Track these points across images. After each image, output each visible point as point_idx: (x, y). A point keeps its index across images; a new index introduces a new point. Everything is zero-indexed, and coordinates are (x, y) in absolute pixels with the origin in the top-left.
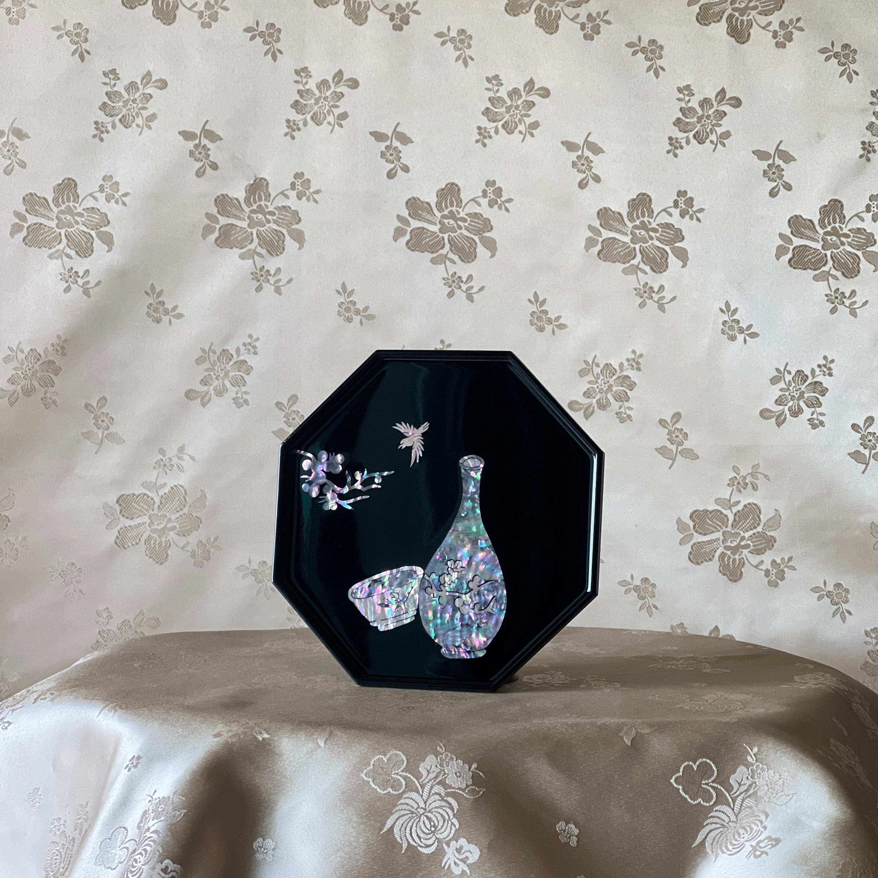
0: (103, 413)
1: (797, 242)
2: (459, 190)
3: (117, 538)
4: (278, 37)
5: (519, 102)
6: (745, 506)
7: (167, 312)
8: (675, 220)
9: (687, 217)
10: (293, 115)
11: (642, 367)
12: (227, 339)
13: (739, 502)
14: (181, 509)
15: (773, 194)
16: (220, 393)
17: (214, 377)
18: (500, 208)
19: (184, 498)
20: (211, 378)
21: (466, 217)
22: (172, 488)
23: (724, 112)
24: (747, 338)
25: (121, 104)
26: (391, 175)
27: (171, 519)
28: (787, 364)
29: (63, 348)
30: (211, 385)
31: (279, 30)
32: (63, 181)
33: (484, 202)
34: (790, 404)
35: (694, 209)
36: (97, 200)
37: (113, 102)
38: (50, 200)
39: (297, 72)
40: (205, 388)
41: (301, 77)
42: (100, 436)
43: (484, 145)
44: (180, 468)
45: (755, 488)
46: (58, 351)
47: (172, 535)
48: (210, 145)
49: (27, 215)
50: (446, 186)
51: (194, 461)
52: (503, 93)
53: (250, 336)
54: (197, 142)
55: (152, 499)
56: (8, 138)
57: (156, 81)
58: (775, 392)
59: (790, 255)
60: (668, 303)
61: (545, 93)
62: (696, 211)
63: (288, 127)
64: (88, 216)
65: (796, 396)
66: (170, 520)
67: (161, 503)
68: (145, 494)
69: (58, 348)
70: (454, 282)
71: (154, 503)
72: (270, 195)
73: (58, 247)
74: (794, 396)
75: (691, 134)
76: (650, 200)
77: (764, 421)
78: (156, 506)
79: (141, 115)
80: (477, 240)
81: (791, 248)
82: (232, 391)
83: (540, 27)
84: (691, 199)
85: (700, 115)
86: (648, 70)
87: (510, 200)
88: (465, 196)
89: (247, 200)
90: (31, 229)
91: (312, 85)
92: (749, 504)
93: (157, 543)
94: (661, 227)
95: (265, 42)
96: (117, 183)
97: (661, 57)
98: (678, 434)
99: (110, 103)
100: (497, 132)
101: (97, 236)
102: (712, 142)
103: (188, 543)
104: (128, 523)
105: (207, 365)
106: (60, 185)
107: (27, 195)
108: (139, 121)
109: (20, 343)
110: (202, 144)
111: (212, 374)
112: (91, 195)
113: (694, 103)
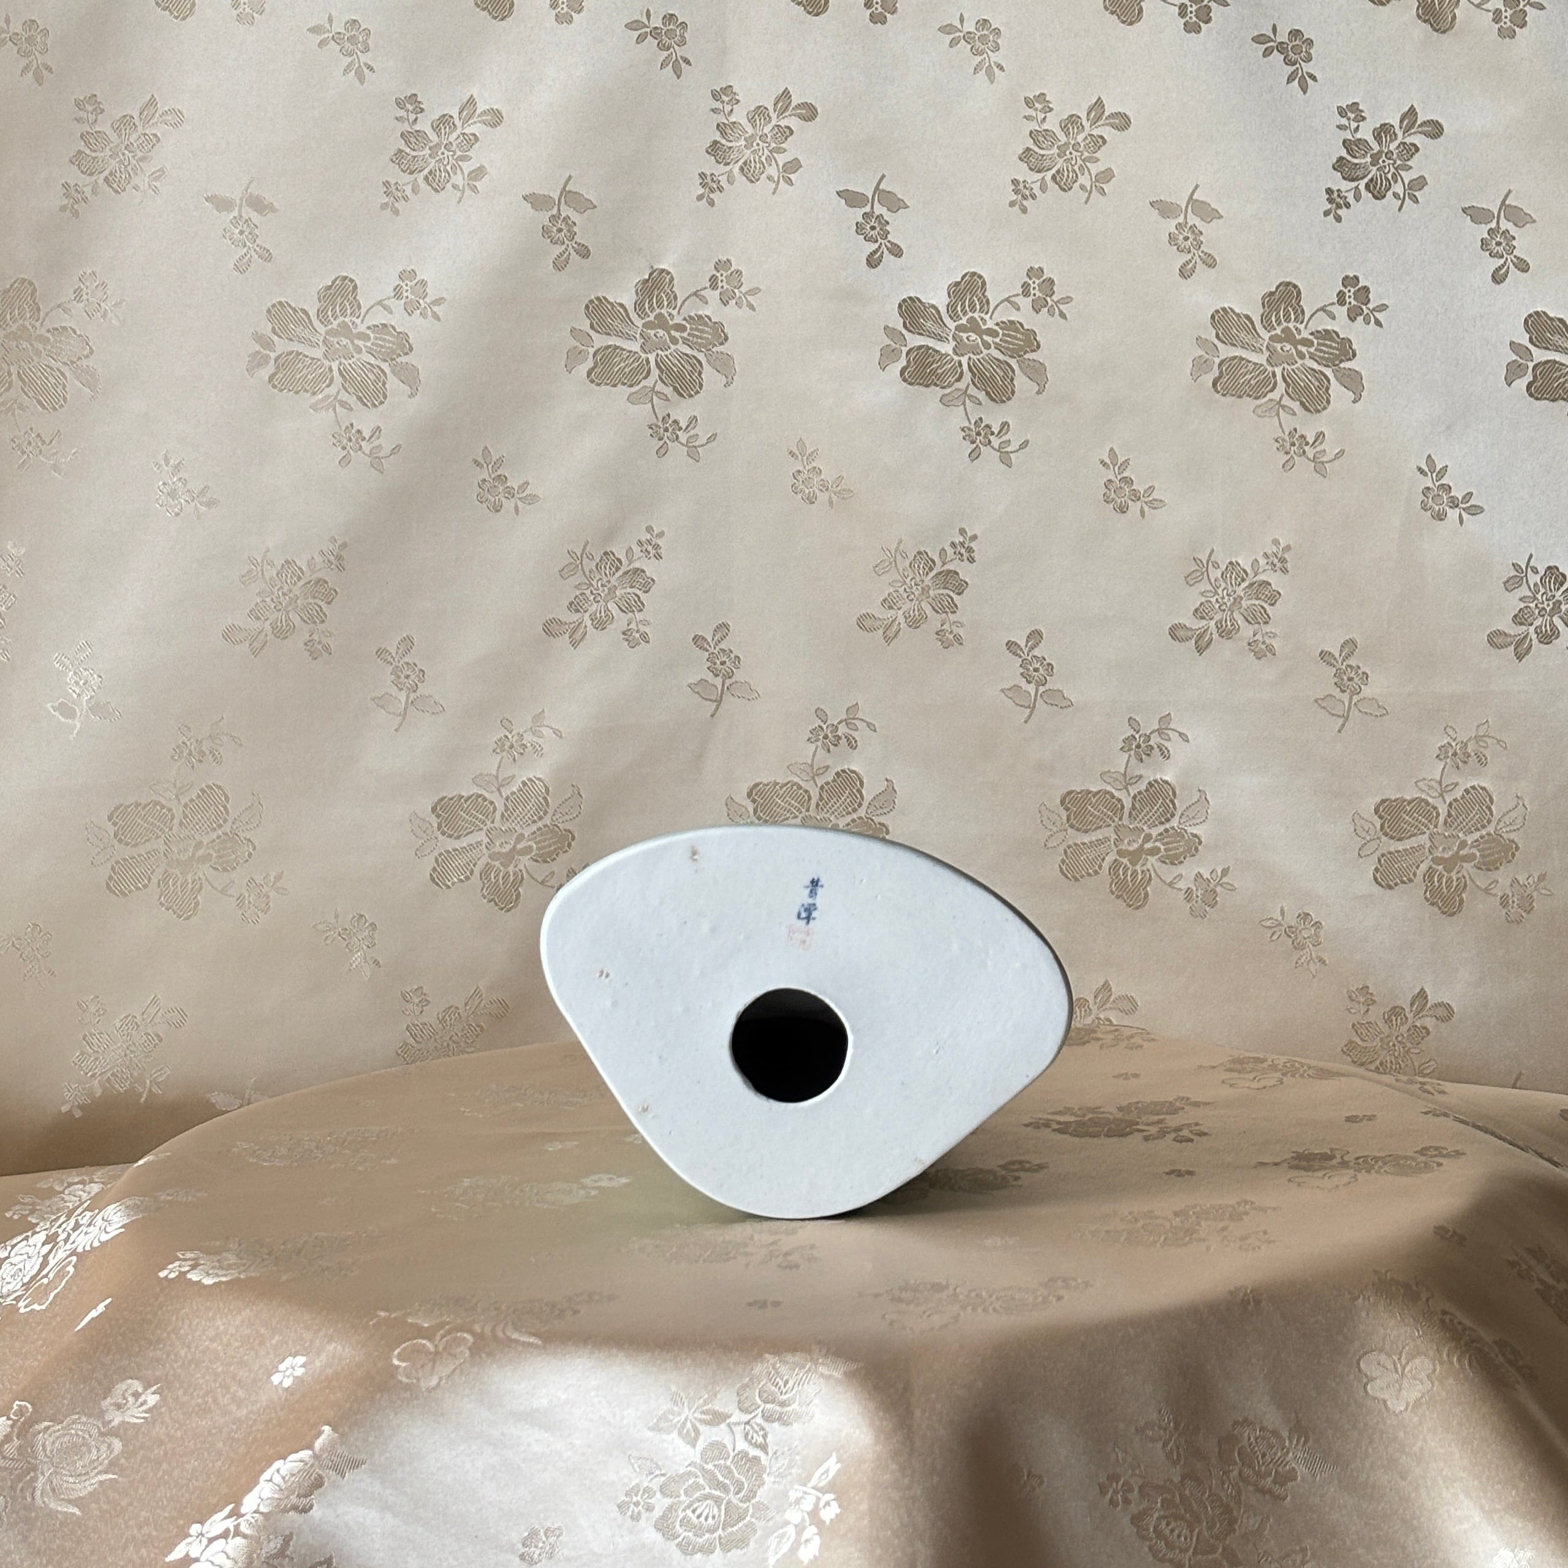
0: (407, 664)
1: (1540, 355)
2: (984, 283)
3: (434, 870)
4: (682, 36)
5: (1080, 138)
6: (1467, 791)
7: (510, 493)
8: (1340, 325)
9: (1360, 319)
10: (709, 166)
11: (1289, 566)
12: (611, 533)
13: (1457, 784)
14: (540, 818)
15: (1498, 278)
16: (600, 624)
17: (592, 598)
18: (1051, 313)
19: (545, 799)
20: (587, 600)
21: (997, 328)
22: (525, 784)
23: (1414, 145)
24: (1464, 515)
25: (427, 151)
26: (873, 261)
27: (522, 835)
28: (1531, 556)
29: (339, 558)
30: (585, 612)
31: (684, 25)
32: (334, 282)
33: (1025, 303)
34: (1537, 623)
35: (1371, 306)
36: (391, 312)
37: (414, 150)
38: (312, 313)
39: (715, 96)
40: (576, 617)
41: (723, 102)
42: (403, 700)
43: (1024, 210)
44: (538, 750)
45: (1482, 761)
46: (332, 563)
47: (525, 861)
48: (575, 217)
49: (275, 338)
50: (963, 278)
51: (561, 737)
52: (1052, 123)
53: (649, 529)
54: (555, 211)
55: (492, 803)
56: (240, 211)
57: (484, 113)
58: (1513, 602)
59: (1529, 377)
60: (1330, 461)
61: (1122, 122)
62: (1374, 309)
63: (704, 185)
64: (376, 338)
65: (1548, 609)
66: (521, 837)
67: (507, 809)
68: (480, 796)
69: (332, 558)
70: (979, 434)
71: (495, 809)
72: (675, 298)
73: (327, 391)
74: (1544, 609)
75: (1362, 184)
76: (1299, 293)
77: (1494, 651)
78: (498, 814)
79: (461, 169)
80: (1015, 367)
81: (1531, 365)
82: (621, 620)
83: (1112, 13)
84: (1366, 289)
85: (1375, 151)
86: (1290, 80)
87: (1067, 300)
88: (993, 295)
89: (639, 306)
90: (281, 361)
91: (740, 116)
92: (1473, 787)
93: (501, 874)
94: (1317, 338)
95: (662, 47)
96: (423, 283)
97: (1309, 59)
98: (1352, 675)
99: (408, 150)
100: (1043, 188)
101: (393, 372)
102: (1396, 195)
103: (553, 873)
104: (450, 844)
105: (579, 578)
106: (329, 288)
107: (274, 306)
108: (458, 179)
109: (268, 550)
110: (564, 215)
111: (588, 592)
112: (380, 303)
113: (1366, 133)
